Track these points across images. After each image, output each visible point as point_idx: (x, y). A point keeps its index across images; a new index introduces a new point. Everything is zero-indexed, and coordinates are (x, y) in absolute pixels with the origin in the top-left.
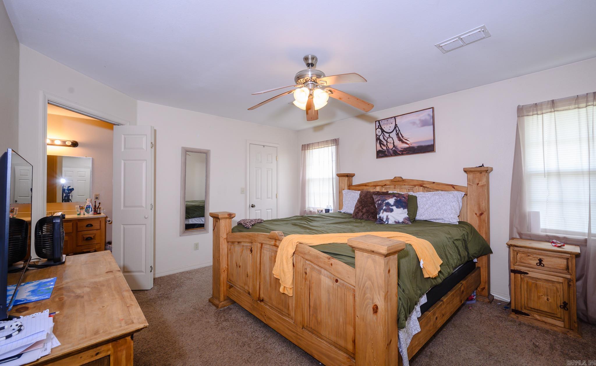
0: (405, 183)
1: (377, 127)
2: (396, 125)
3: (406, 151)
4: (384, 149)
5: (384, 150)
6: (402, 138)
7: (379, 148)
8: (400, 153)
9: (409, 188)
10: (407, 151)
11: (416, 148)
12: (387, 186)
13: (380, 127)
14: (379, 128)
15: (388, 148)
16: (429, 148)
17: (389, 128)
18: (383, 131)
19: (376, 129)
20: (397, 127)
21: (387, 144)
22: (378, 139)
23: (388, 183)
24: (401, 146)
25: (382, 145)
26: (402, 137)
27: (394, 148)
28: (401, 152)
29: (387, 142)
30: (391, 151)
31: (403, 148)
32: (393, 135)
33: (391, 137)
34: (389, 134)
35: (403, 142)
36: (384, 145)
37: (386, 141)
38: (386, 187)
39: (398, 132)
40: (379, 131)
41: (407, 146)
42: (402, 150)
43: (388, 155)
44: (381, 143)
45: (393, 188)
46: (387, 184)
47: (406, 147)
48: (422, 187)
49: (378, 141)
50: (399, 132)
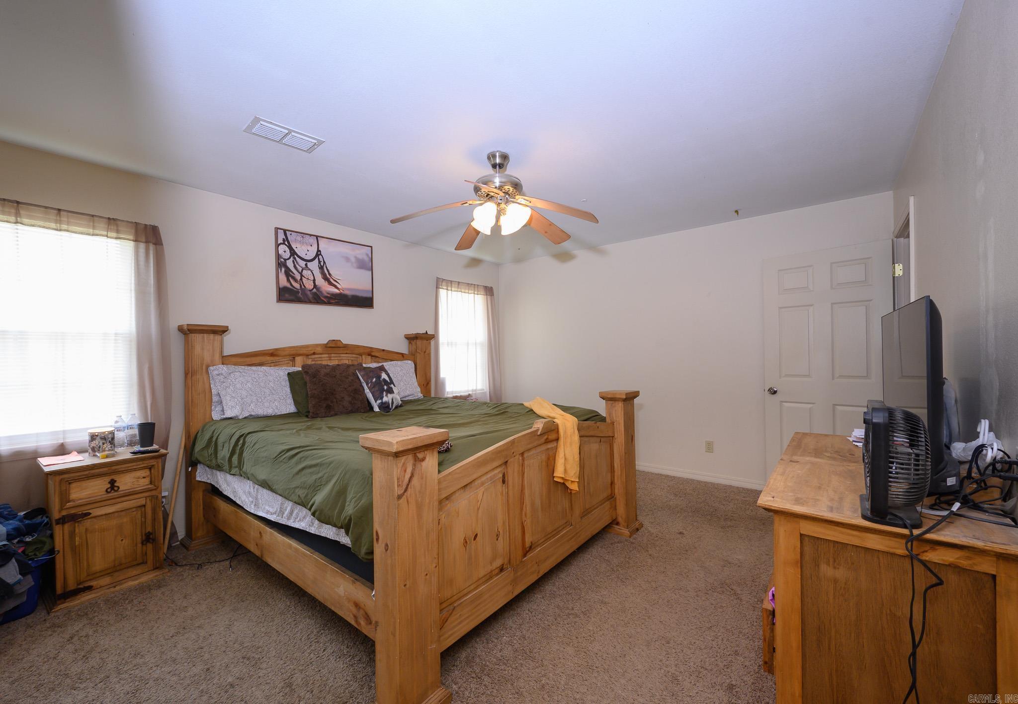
0: (347, 350)
1: (280, 241)
2: (319, 251)
3: (335, 299)
4: (296, 287)
5: (295, 289)
6: (328, 276)
7: (284, 282)
8: (325, 300)
9: (352, 359)
10: (337, 299)
11: (350, 297)
12: (316, 356)
13: (286, 243)
14: (284, 244)
15: (303, 287)
16: (365, 302)
17: (306, 252)
18: (293, 253)
19: (277, 245)
20: (320, 254)
21: (301, 279)
22: (281, 264)
23: (319, 350)
24: (327, 288)
25: (290, 278)
26: (330, 274)
27: (315, 290)
28: (327, 299)
29: (302, 276)
30: (309, 293)
31: (331, 293)
32: (314, 266)
33: (310, 270)
34: (305, 263)
35: (330, 284)
36: (296, 280)
37: (299, 273)
38: (313, 356)
39: (322, 265)
40: (284, 250)
41: (336, 291)
42: (329, 295)
43: (303, 299)
44: (288, 273)
45: (328, 359)
46: (318, 352)
47: (334, 293)
48: (370, 357)
49: (283, 270)
50: (324, 265)
